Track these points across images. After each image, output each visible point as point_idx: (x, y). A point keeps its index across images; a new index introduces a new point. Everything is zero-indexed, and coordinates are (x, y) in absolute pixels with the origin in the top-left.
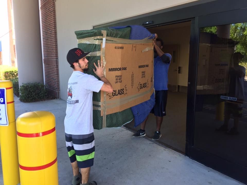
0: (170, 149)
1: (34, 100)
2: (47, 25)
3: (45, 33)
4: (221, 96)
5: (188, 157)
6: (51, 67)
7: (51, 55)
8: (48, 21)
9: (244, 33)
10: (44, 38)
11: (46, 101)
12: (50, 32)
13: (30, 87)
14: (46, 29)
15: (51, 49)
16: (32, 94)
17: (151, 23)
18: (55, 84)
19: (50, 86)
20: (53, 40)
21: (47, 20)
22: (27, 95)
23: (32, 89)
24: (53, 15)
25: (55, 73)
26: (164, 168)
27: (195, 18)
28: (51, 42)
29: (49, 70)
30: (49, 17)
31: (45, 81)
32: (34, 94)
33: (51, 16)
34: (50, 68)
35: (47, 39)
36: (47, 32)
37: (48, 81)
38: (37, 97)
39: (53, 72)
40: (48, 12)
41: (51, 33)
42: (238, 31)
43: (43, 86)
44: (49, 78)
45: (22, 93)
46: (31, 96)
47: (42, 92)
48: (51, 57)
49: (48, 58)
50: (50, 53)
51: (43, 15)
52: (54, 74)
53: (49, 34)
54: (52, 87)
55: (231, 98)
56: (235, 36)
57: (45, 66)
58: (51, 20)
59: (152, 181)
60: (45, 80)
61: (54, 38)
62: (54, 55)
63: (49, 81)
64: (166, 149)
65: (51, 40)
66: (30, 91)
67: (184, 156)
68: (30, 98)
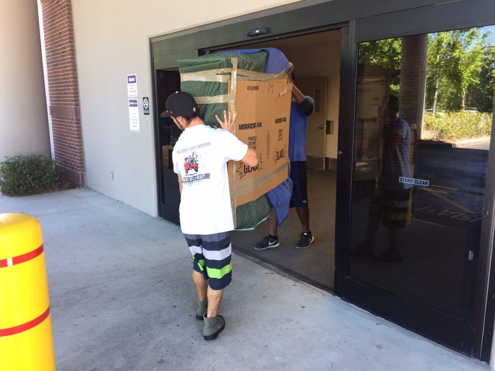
0: (305, 283)
1: (31, 191)
2: (54, 36)
3: (52, 52)
4: (400, 177)
5: (339, 298)
6: (65, 122)
7: (64, 97)
8: (57, 27)
9: (454, 54)
10: (50, 63)
11: (57, 193)
12: (61, 49)
13: (23, 165)
14: (54, 43)
15: (64, 86)
16: (26, 179)
17: (264, 32)
18: (74, 158)
19: (65, 162)
20: (68, 67)
21: (54, 24)
22: (17, 180)
23: (25, 168)
24: (65, 15)
25: (74, 134)
26: (291, 320)
27: (349, 22)
28: (63, 71)
29: (62, 128)
30: (59, 18)
31: (55, 152)
32: (29, 178)
33: (62, 16)
34: (63, 125)
35: (57, 65)
36: (55, 51)
37: (59, 150)
38: (38, 185)
39: (70, 133)
40: (56, 7)
41: (64, 52)
42: (442, 50)
43: (49, 162)
44: (62, 145)
45: (5, 178)
46: (25, 184)
47: (47, 174)
48: (66, 101)
49: (58, 104)
50: (62, 94)
51: (46, 13)
52: (72, 137)
53: (60, 53)
54: (68, 163)
55: (419, 180)
56: (438, 60)
57: (53, 120)
58: (63, 24)
59: (267, 346)
60: (55, 149)
61: (69, 62)
62: (70, 97)
63: (62, 151)
64: (298, 284)
65: (65, 67)
66: (21, 172)
67: (332, 295)
68: (23, 187)
